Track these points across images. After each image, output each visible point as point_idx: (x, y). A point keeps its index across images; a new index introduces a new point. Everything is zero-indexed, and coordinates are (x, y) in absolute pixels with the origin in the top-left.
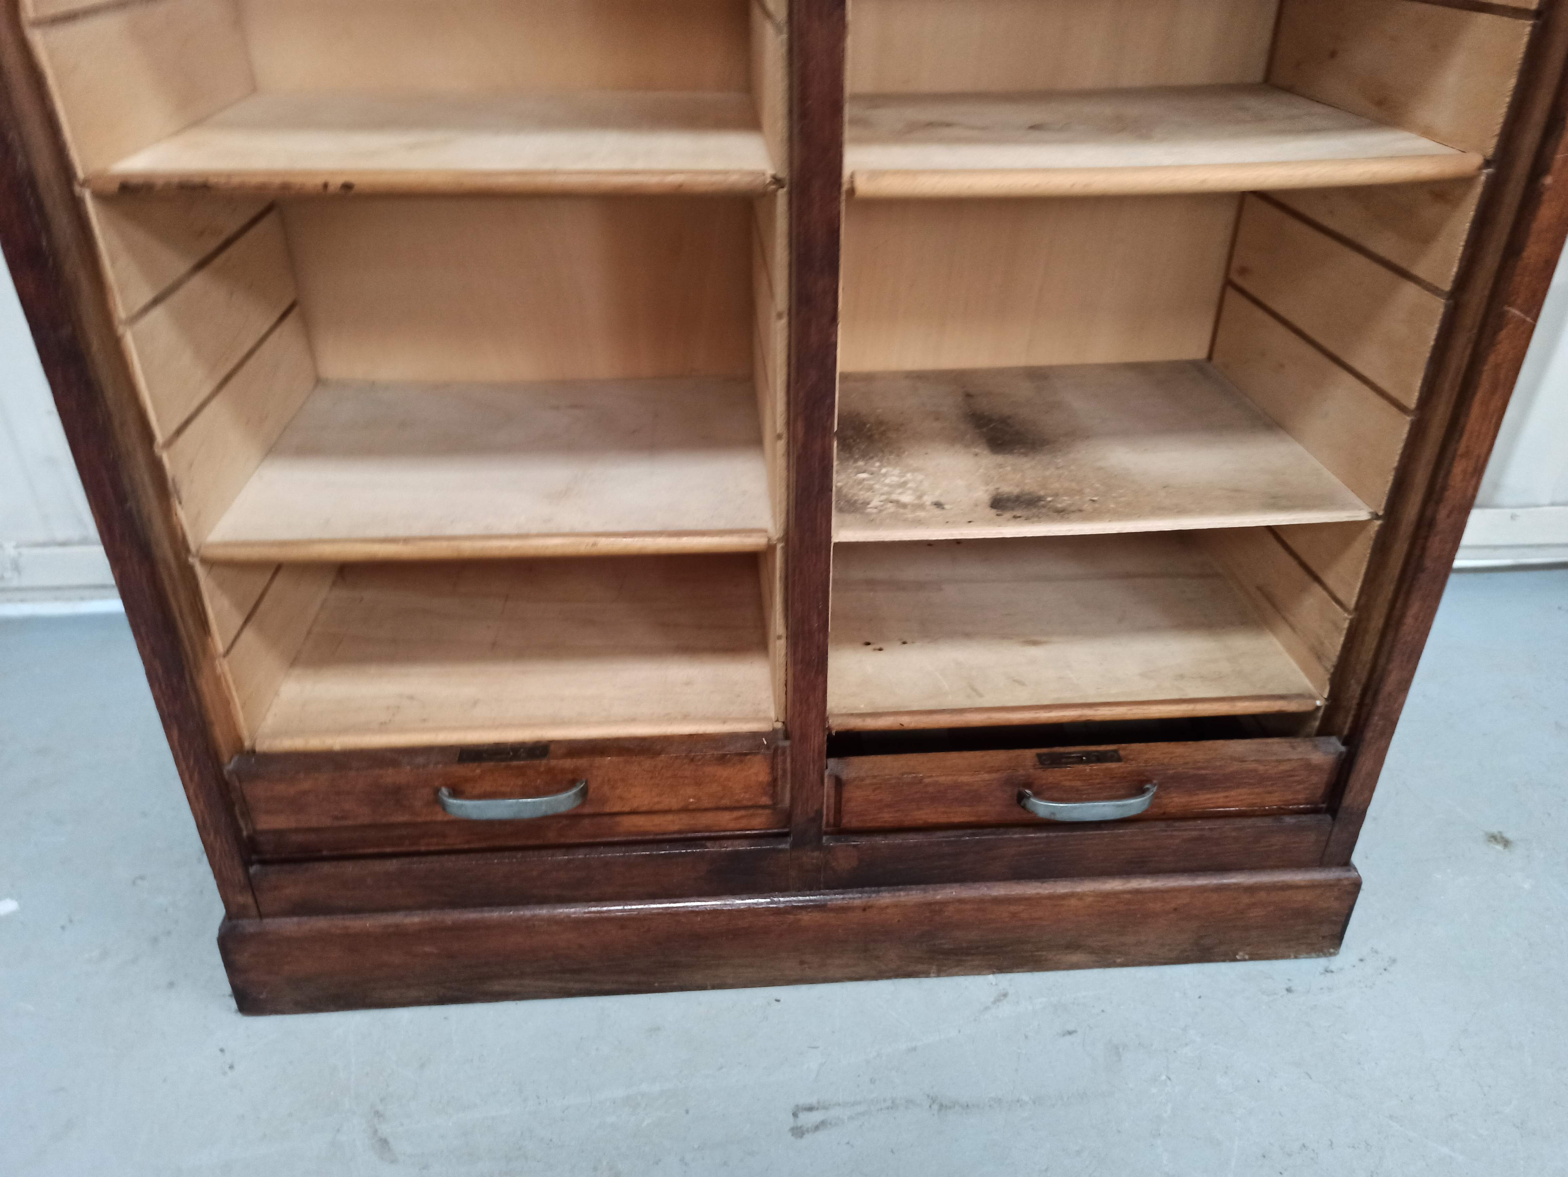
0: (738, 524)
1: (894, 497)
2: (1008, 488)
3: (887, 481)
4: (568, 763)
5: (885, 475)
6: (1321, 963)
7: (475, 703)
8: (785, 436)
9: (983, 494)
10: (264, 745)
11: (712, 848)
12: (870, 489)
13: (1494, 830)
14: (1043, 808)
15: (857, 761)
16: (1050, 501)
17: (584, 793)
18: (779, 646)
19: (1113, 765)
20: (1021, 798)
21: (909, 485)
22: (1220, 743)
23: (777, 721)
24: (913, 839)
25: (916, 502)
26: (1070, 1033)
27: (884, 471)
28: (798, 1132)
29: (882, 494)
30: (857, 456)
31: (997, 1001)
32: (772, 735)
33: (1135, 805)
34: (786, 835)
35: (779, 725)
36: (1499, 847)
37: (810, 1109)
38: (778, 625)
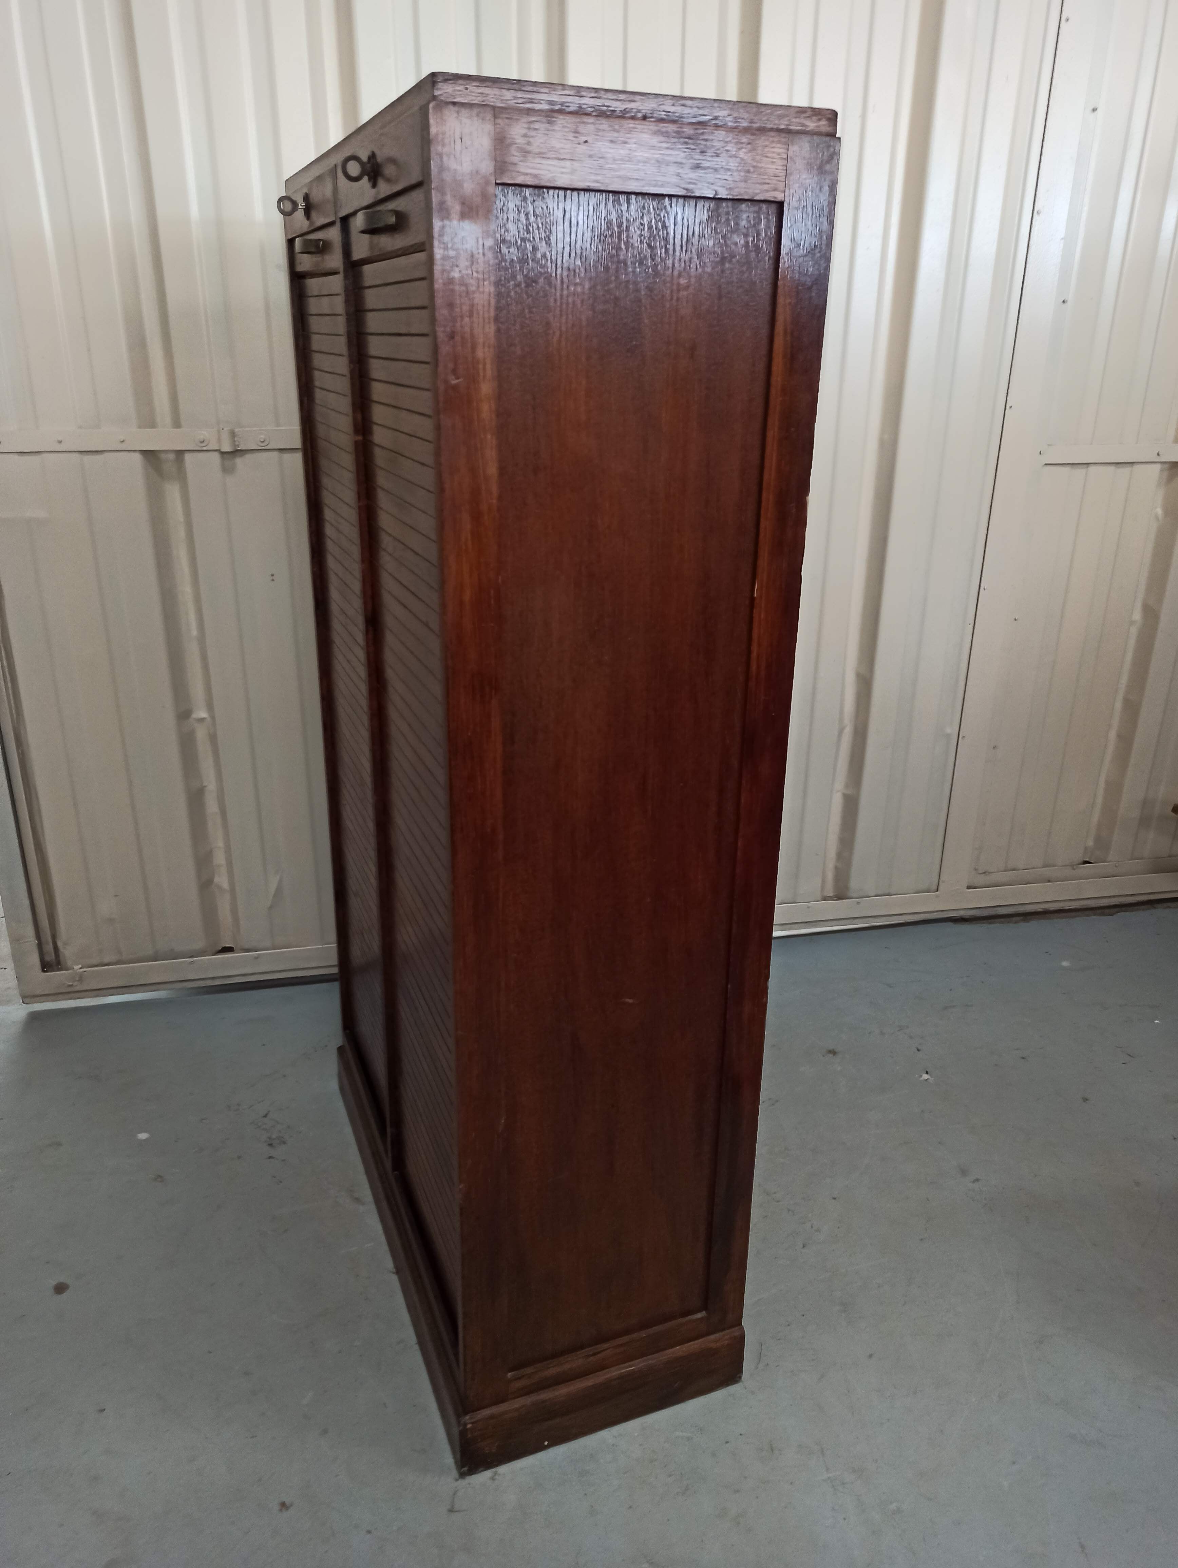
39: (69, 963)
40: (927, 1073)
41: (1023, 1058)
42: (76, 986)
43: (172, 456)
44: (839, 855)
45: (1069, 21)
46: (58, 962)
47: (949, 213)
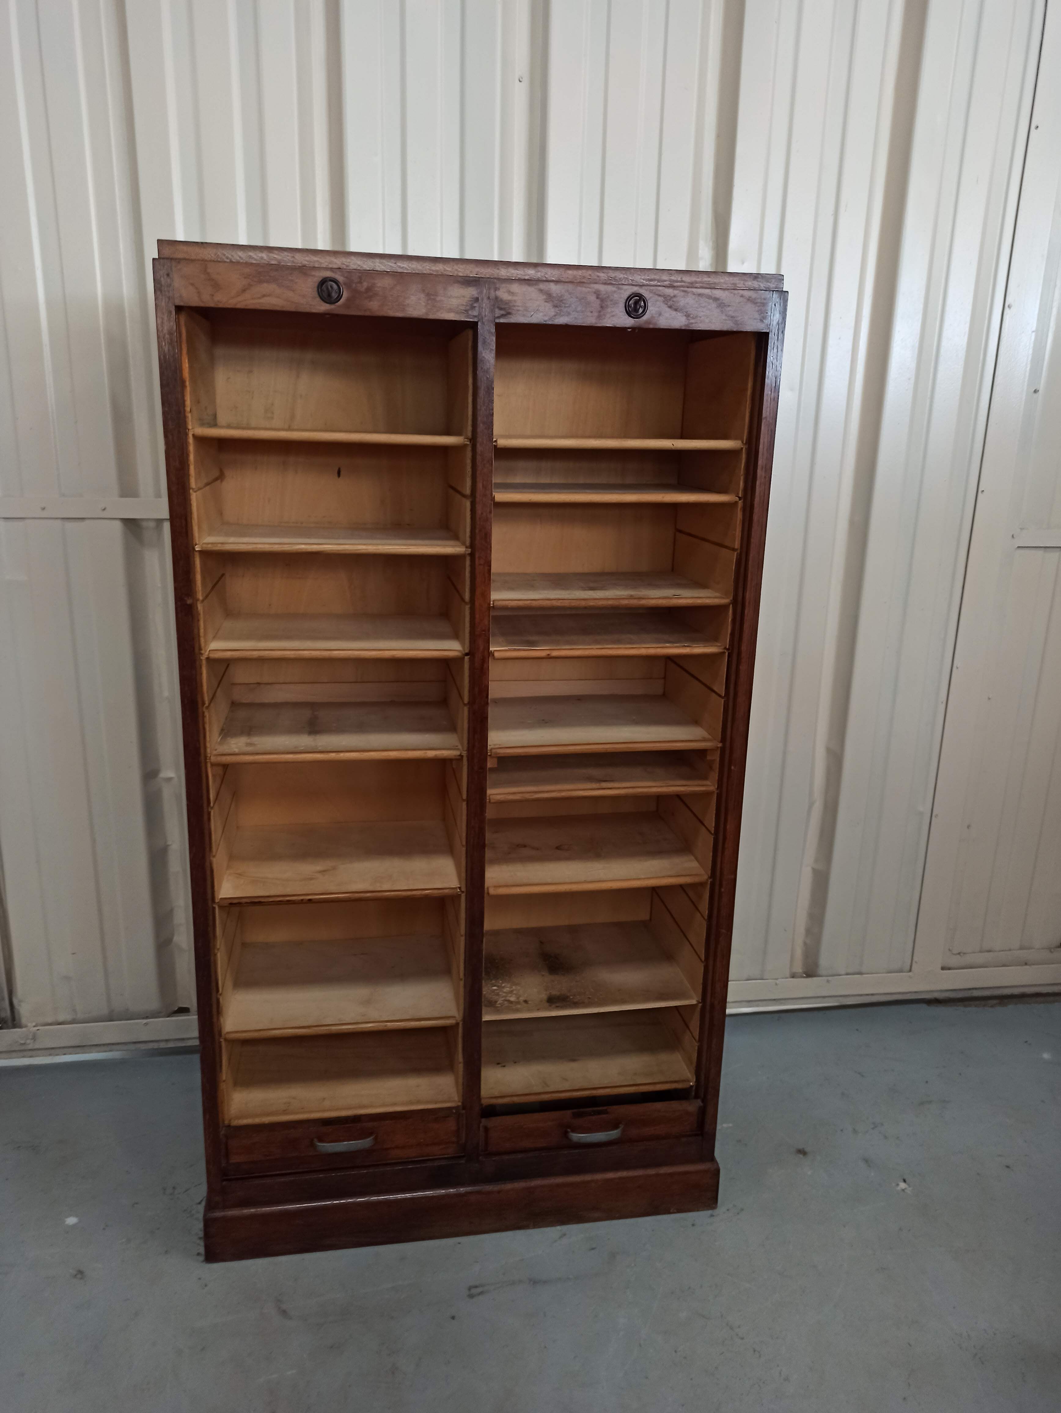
0: (444, 1014)
1: (508, 998)
2: (555, 992)
3: (505, 990)
4: (370, 1124)
5: (504, 987)
6: (710, 1212)
7: (324, 1099)
8: (463, 979)
9: (544, 996)
10: (235, 1123)
11: (429, 1164)
12: (498, 995)
13: (800, 1147)
14: (576, 1137)
15: (494, 1119)
16: (572, 999)
17: (376, 1139)
18: (460, 1068)
19: (604, 1116)
20: (566, 1133)
21: (515, 992)
22: (650, 1104)
23: (459, 1102)
24: (520, 1156)
25: (517, 1000)
26: (593, 1249)
27: (503, 985)
28: (471, 1296)
29: (502, 997)
30: (492, 978)
31: (560, 1237)
32: (457, 1108)
33: (614, 1134)
34: (463, 1156)
35: (460, 1104)
36: (801, 1156)
37: (476, 1287)
38: (460, 1057)
39: (24, 1021)
40: (905, 1181)
41: (1008, 1167)
42: (29, 1044)
43: (152, 524)
44: (808, 931)
45: (1039, 128)
46: (13, 1018)
47: (920, 306)
